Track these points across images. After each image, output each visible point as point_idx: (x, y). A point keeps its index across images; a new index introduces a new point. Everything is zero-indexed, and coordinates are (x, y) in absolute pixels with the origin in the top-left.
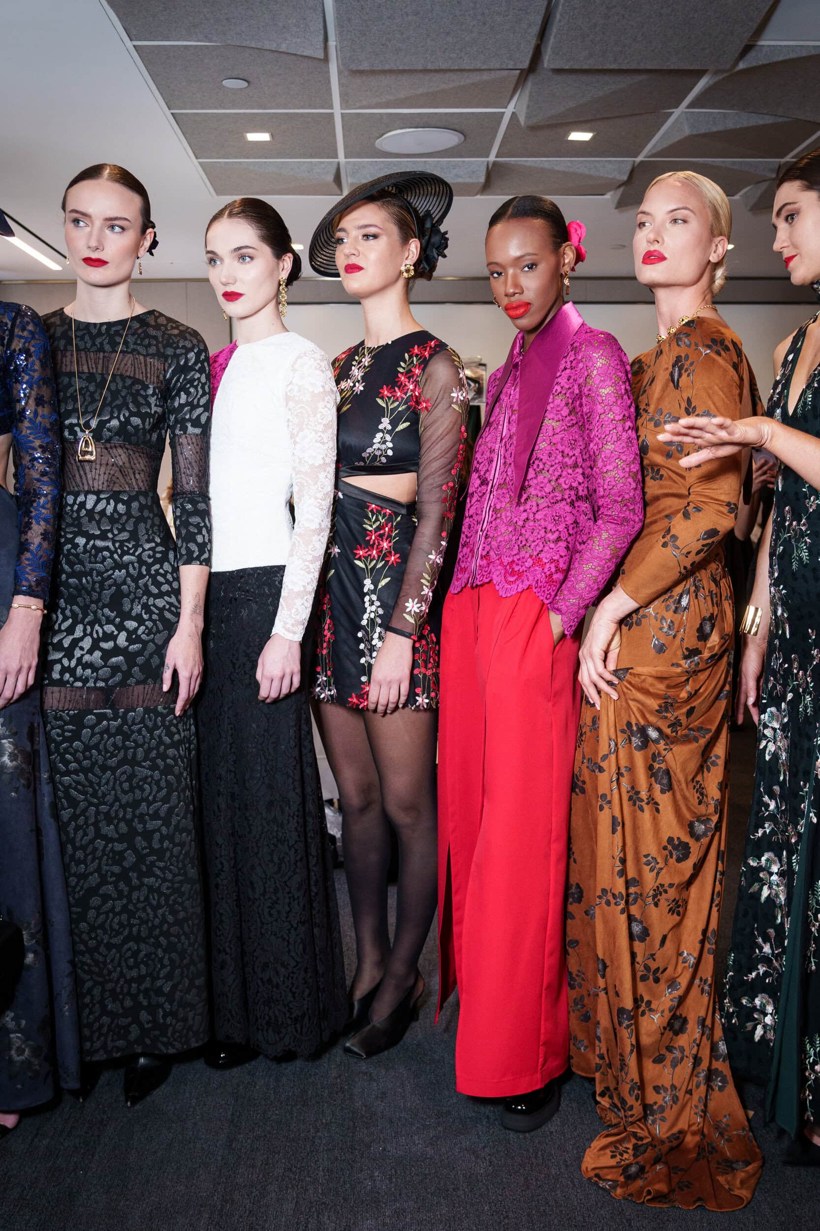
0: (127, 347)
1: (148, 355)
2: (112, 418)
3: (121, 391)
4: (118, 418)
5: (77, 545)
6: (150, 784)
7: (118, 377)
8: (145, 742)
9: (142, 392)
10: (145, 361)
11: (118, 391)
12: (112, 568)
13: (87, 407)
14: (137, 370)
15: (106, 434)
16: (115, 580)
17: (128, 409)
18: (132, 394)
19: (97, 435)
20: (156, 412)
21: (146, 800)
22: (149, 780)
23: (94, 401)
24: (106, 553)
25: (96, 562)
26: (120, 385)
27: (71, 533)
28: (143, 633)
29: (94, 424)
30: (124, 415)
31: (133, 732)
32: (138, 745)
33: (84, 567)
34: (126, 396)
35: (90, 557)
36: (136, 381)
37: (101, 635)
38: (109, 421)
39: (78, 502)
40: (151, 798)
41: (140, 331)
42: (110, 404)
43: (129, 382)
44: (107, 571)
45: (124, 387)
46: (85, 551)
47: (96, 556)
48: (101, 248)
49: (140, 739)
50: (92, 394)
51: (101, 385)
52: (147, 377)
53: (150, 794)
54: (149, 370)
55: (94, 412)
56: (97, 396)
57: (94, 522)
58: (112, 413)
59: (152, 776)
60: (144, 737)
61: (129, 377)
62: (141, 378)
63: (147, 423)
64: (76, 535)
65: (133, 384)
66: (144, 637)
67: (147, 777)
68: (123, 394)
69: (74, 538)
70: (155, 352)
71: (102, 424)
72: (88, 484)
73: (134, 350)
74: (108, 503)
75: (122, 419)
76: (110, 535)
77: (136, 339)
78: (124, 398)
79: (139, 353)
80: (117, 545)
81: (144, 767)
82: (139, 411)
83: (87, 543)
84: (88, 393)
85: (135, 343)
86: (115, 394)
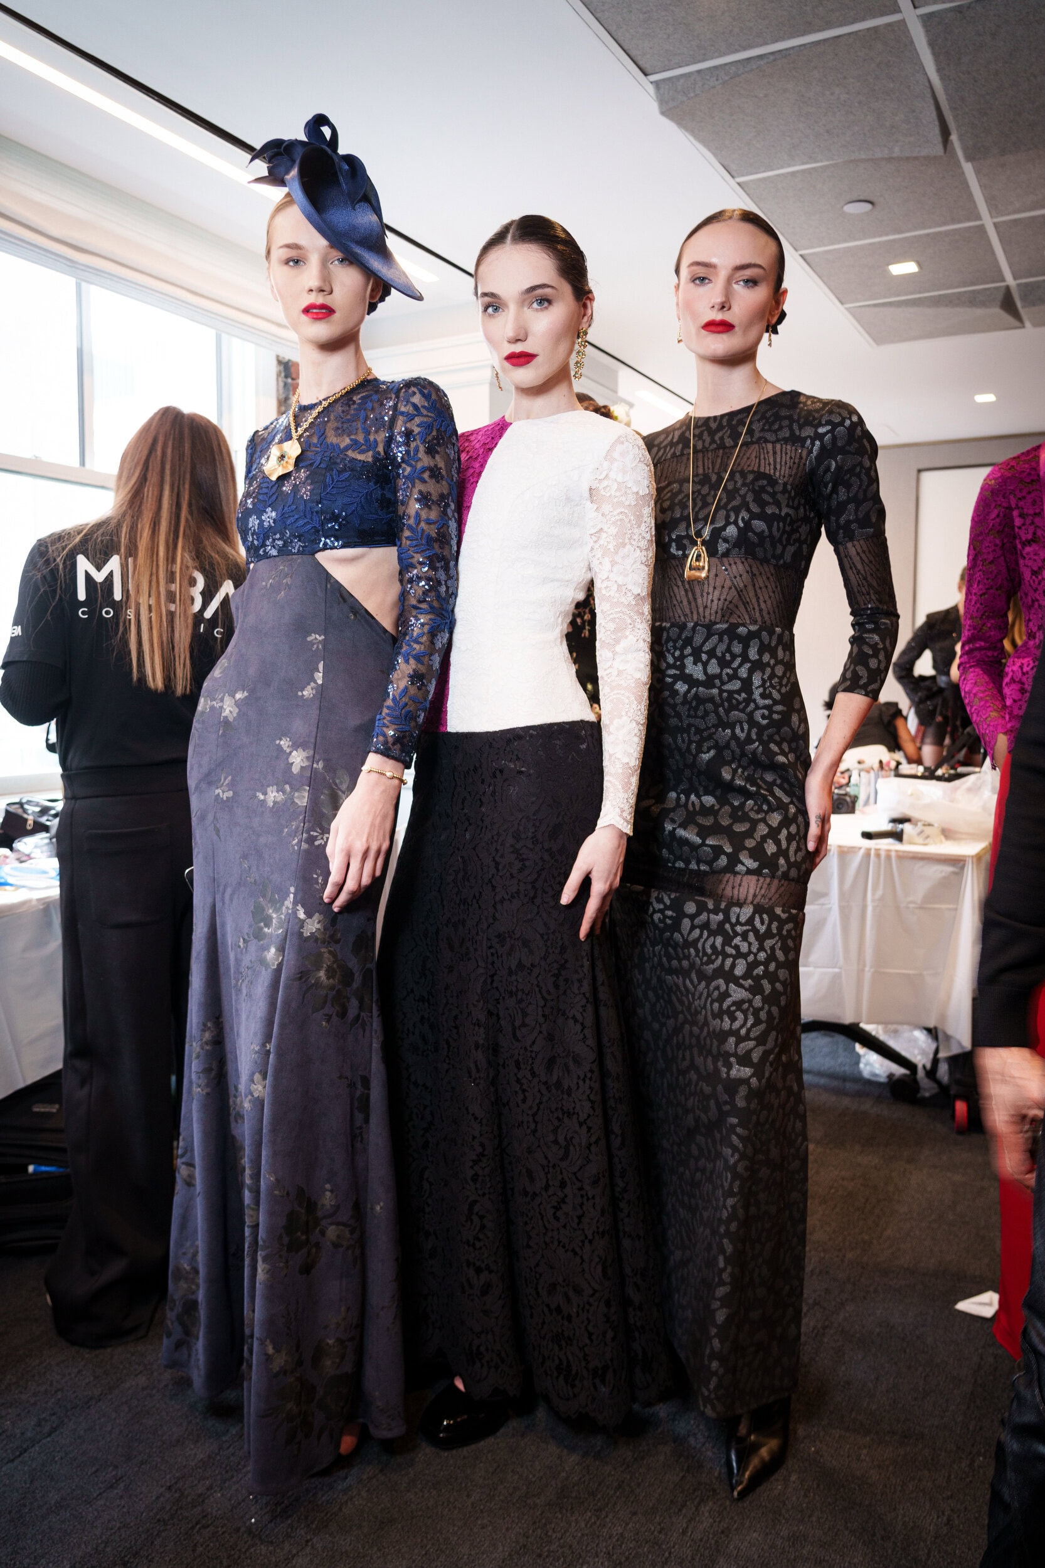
0: (752, 437)
1: (778, 440)
2: (728, 523)
3: (740, 489)
4: (736, 523)
5: (676, 692)
6: (745, 1012)
7: (738, 475)
8: (750, 952)
9: (770, 489)
10: (774, 448)
11: (736, 490)
12: (713, 726)
13: (697, 513)
14: (762, 461)
15: (722, 547)
16: (717, 742)
17: (748, 510)
18: (753, 491)
19: (711, 548)
20: (787, 514)
21: (735, 1033)
22: (746, 1006)
23: (706, 504)
24: (709, 706)
25: (696, 717)
26: (740, 483)
27: (670, 676)
28: (752, 809)
29: (706, 533)
30: (743, 519)
31: (736, 934)
32: (740, 955)
33: (681, 721)
34: (745, 495)
35: (689, 710)
36: (760, 475)
37: (697, 808)
38: (724, 528)
39: (683, 637)
40: (743, 1031)
41: (769, 414)
42: (725, 507)
43: (750, 477)
44: (708, 728)
45: (744, 485)
46: (685, 701)
47: (696, 709)
48: (727, 306)
49: (744, 947)
50: (704, 498)
51: (715, 487)
52: (775, 468)
53: (742, 1027)
54: (778, 460)
55: (705, 519)
56: (709, 499)
57: (699, 664)
58: (727, 517)
59: (750, 1001)
60: (750, 944)
61: (752, 472)
62: (767, 472)
63: (775, 529)
64: (676, 678)
65: (756, 479)
66: (753, 815)
67: (743, 1001)
68: (742, 492)
69: (674, 683)
70: (787, 435)
71: (716, 534)
72: (698, 613)
73: (760, 438)
74: (721, 640)
75: (741, 524)
76: (717, 682)
77: (764, 425)
78: (744, 497)
79: (766, 441)
80: (725, 695)
81: (742, 986)
82: (763, 511)
83: (688, 691)
84: (700, 497)
85: (762, 430)
86: (731, 494)
